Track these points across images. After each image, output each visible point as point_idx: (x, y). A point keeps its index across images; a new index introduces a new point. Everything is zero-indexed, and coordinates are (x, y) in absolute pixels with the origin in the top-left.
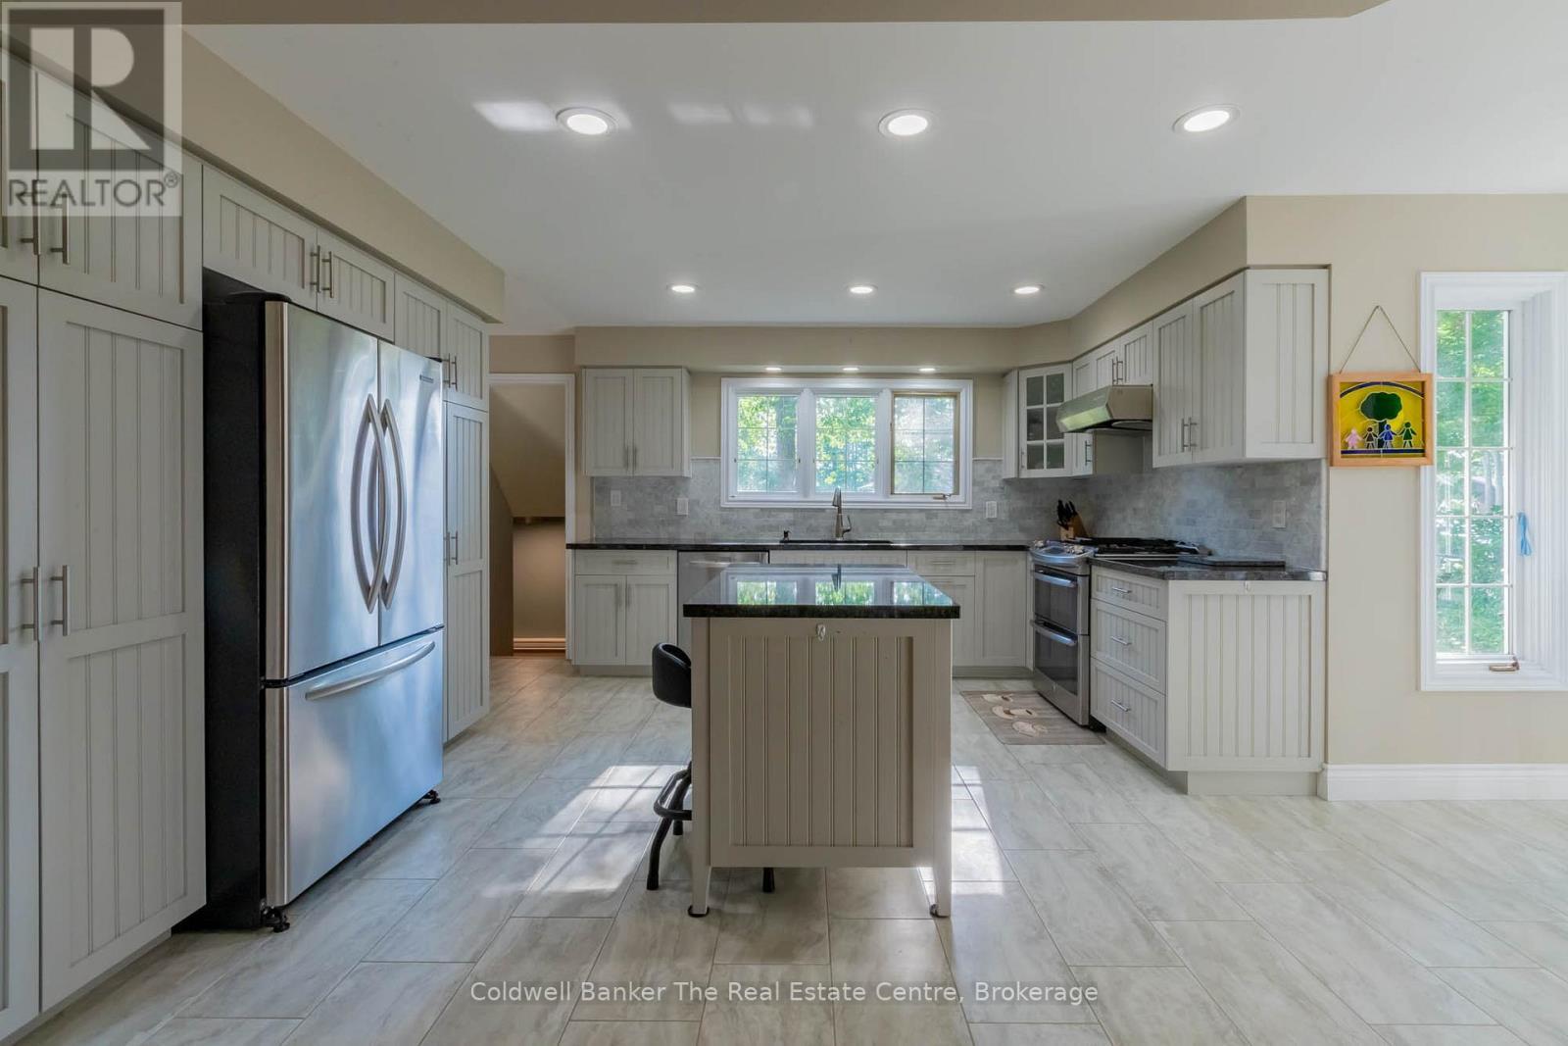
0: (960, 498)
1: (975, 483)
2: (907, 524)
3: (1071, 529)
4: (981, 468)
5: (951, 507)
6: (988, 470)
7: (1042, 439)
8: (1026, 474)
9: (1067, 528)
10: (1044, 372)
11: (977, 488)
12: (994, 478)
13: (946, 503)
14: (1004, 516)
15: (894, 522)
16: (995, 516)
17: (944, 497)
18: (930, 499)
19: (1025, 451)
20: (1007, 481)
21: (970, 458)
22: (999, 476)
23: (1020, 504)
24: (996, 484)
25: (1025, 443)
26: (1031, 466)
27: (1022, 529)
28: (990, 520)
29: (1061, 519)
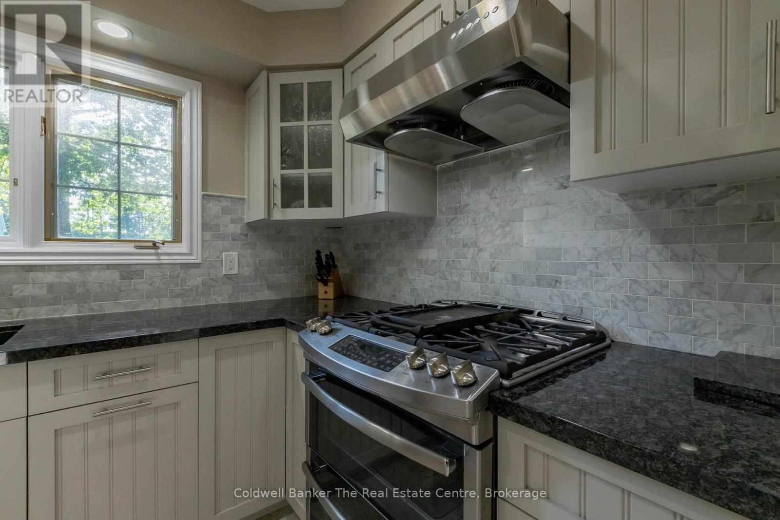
0: (183, 247)
1: (205, 227)
2: (80, 290)
3: (331, 284)
4: (215, 207)
5: (165, 259)
6: (225, 211)
7: (302, 167)
8: (279, 214)
9: (325, 283)
10: (304, 78)
11: (208, 235)
12: (233, 222)
13: (158, 254)
14: (247, 271)
15: (51, 287)
16: (235, 271)
17: (155, 245)
18: (129, 248)
19: (278, 182)
20: (253, 226)
21: (198, 193)
22: (241, 219)
23: (269, 255)
24: (235, 229)
25: (277, 173)
26: (285, 205)
27: (271, 287)
28: (229, 277)
29: (319, 274)
